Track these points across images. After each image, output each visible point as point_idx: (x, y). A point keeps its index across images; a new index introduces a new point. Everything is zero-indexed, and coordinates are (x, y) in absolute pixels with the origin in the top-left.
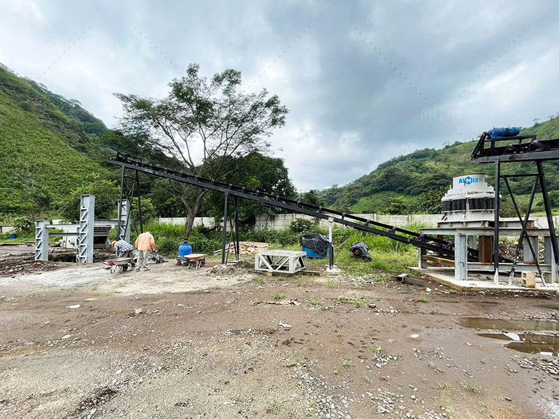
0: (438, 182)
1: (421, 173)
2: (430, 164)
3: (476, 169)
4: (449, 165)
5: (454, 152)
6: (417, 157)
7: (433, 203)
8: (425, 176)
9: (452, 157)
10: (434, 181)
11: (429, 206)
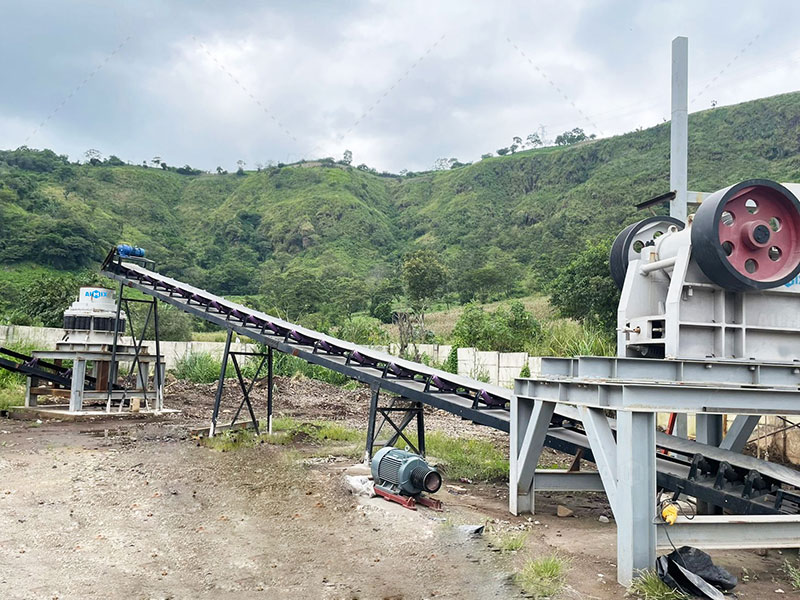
0: (66, 241)
1: (29, 209)
2: (53, 191)
3: (145, 228)
4: (94, 207)
5: (107, 178)
6: (24, 166)
7: (53, 302)
8: (38, 219)
9: (103, 190)
10: (58, 236)
11: (45, 307)
